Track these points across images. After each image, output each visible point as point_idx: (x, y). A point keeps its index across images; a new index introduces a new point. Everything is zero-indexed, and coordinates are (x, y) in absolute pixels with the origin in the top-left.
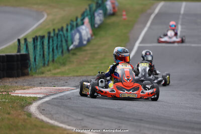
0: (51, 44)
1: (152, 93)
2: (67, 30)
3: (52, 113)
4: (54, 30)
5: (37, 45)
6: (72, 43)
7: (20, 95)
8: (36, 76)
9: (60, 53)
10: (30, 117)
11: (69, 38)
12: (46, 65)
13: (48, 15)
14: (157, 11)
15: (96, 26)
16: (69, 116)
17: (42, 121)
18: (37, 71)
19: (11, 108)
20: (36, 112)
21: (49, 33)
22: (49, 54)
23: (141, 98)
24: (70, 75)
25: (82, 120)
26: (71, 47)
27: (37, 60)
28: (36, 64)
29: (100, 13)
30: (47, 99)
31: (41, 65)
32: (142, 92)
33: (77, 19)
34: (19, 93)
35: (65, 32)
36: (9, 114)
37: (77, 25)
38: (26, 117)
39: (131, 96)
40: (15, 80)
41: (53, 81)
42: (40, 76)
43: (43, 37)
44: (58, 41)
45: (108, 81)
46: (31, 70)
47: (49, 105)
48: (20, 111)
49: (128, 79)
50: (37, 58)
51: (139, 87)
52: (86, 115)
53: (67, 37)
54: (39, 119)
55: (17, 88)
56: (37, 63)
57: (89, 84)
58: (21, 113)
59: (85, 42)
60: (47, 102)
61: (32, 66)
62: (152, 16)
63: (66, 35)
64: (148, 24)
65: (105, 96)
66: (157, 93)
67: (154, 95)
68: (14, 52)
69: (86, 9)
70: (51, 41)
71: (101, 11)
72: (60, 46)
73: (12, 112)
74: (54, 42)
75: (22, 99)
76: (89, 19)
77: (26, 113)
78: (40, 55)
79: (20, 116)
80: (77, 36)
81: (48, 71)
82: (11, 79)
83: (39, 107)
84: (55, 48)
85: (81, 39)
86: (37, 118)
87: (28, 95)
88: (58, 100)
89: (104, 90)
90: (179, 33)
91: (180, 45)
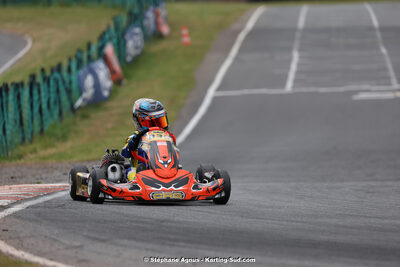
0: (36, 97)
1: (214, 189)
2: (69, 70)
3: (21, 235)
4: (43, 70)
5: (7, 102)
6: (81, 94)
8: (7, 163)
9: (56, 116)
11: (74, 86)
12: (27, 141)
13: (34, 41)
14: (250, 25)
15: (129, 59)
16: (55, 240)
18: (10, 153)
21: (33, 77)
22: (32, 118)
23: (193, 199)
24: (75, 159)
25: (81, 247)
26: (79, 103)
27: (8, 132)
28: (6, 140)
29: (137, 34)
30: (17, 208)
31: (18, 140)
32: (196, 187)
33: (89, 46)
35: (65, 74)
37: (90, 60)
39: (173, 196)
41: (40, 172)
42: (14, 162)
43: (18, 86)
44: (49, 92)
45: (127, 168)
47: (18, 221)
49: (166, 163)
50: (8, 127)
51: (188, 178)
52: (89, 238)
53: (70, 82)
56: (9, 138)
57: (87, 176)
59: (106, 93)
60: (15, 215)
62: (242, 36)
63: (67, 81)
64: (234, 51)
65: (121, 198)
66: (226, 188)
67: (220, 192)
69: (108, 28)
70: (35, 92)
71: (137, 30)
72: (55, 103)
74: (43, 94)
76: (114, 45)
78: (15, 122)
80: (89, 81)
81: (31, 153)
84: (44, 106)
85: (97, 85)
89: (119, 186)
90: (294, 67)
91: (297, 90)
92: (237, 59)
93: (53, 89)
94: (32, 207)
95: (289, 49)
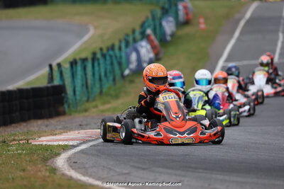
0: (97, 68)
2: (120, 49)
3: (87, 166)
5: (76, 71)
6: (128, 66)
7: (44, 143)
8: (77, 115)
9: (111, 82)
10: (55, 174)
11: (124, 59)
12: (91, 99)
16: (110, 169)
17: (71, 178)
18: (79, 108)
19: (28, 163)
20: (64, 166)
21: (94, 54)
25: (128, 174)
26: (127, 72)
27: (77, 93)
28: (76, 99)
30: (83, 147)
31: (85, 99)
33: (134, 32)
34: (45, 140)
35: (117, 51)
36: (24, 170)
37: (135, 41)
38: (48, 174)
40: (45, 122)
42: (81, 115)
43: (84, 60)
44: (106, 64)
46: (69, 107)
47: (83, 155)
48: (40, 166)
50: (77, 89)
53: (121, 57)
54: (67, 176)
55: (45, 134)
56: (78, 98)
58: (42, 169)
59: (145, 65)
60: (82, 152)
61: (70, 101)
63: (118, 55)
64: (237, 34)
68: (43, 83)
69: (147, 18)
70: (96, 64)
71: (171, 19)
72: (110, 72)
73: (29, 168)
74: (102, 66)
75: (47, 148)
76: (152, 30)
77: (48, 168)
78: (83, 85)
79: (39, 173)
80: (134, 57)
81: (94, 108)
82: (40, 122)
83: (69, 159)
85: (139, 60)
86: (63, 174)
87: (56, 143)
88: (99, 147)
90: (279, 44)
91: (282, 61)
92: (238, 39)
93: (108, 62)
94: (94, 145)
95: (277, 32)
